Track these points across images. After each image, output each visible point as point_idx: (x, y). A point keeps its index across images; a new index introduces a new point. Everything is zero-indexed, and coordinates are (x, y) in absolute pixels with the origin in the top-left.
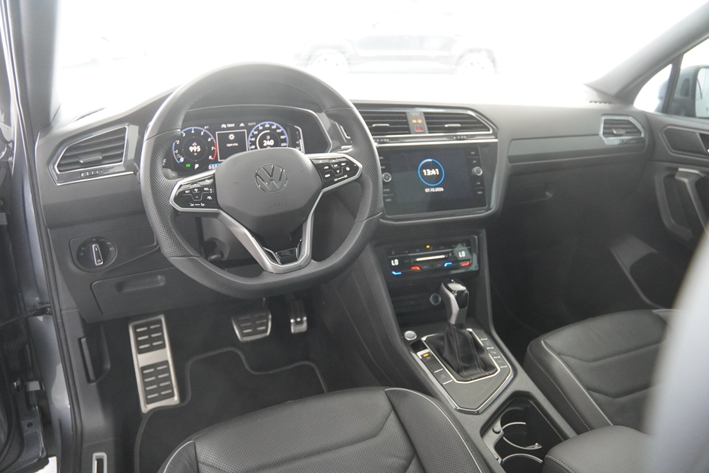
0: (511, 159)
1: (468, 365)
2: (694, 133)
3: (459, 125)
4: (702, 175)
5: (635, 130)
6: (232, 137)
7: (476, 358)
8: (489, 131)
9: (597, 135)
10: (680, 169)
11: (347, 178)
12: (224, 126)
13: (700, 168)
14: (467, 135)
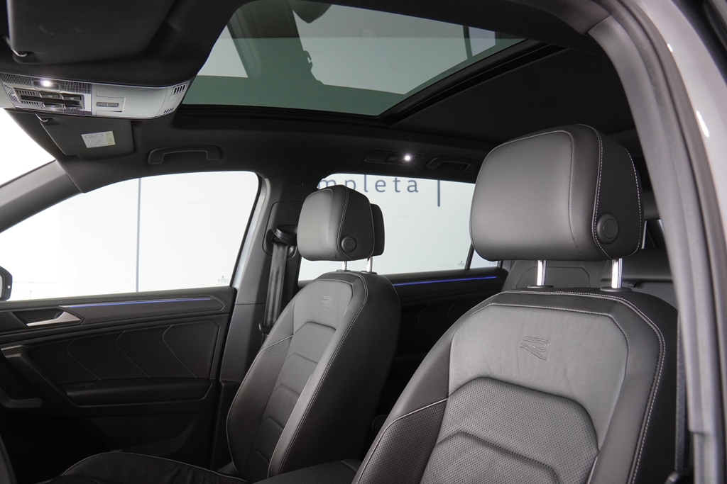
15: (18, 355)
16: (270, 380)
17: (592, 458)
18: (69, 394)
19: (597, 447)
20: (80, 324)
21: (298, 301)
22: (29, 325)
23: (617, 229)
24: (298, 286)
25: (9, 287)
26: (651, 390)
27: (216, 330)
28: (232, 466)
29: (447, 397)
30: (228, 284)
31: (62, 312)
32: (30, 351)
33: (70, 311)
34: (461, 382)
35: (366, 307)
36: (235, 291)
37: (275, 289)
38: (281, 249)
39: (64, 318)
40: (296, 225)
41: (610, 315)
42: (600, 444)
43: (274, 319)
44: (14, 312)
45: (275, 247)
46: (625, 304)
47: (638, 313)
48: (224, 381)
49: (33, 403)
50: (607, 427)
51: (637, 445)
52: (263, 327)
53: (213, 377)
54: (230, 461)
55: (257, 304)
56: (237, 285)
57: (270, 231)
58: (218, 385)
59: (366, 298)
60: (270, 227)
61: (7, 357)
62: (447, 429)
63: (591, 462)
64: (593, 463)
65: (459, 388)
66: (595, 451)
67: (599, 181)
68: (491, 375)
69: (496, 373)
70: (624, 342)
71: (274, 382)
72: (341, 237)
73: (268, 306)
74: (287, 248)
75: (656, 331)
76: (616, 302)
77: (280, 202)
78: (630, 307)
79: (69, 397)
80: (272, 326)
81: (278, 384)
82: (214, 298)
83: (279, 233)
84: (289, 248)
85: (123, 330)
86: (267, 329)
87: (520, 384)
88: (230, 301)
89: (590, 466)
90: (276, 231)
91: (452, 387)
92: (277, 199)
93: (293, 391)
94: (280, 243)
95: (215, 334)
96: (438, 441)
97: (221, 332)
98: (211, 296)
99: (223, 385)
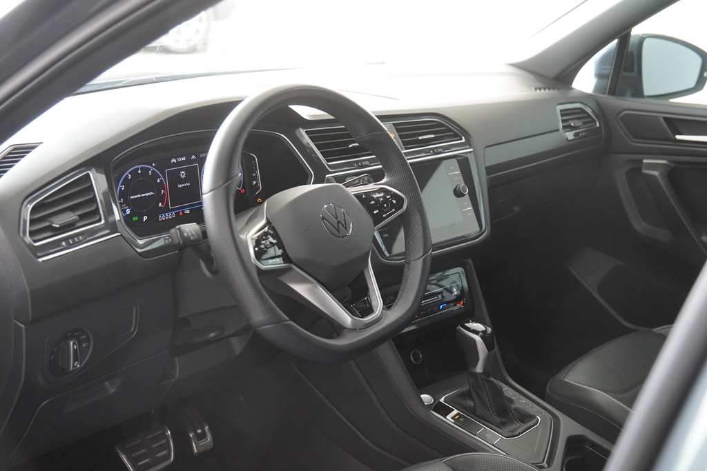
0: (490, 170)
1: (504, 420)
2: (657, 117)
3: (433, 136)
4: (672, 165)
5: (590, 120)
6: (183, 174)
7: (510, 410)
8: (461, 139)
9: (558, 130)
10: (645, 161)
11: (395, 212)
12: (174, 160)
13: (667, 157)
14: (442, 147)
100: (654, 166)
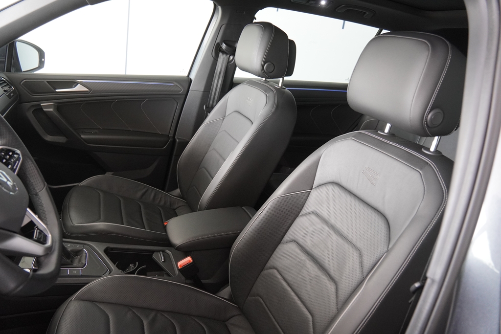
10: (42, 105)
13: (54, 101)
15: (51, 110)
16: (207, 145)
17: (383, 252)
18: (82, 136)
19: (388, 247)
20: (89, 93)
21: (232, 95)
22: (57, 90)
23: (442, 119)
24: (233, 82)
25: (43, 60)
26: (427, 227)
27: (176, 105)
28: (178, 191)
29: (312, 189)
30: (187, 75)
31: (78, 84)
32: (59, 108)
33: (83, 84)
34: (322, 182)
35: (274, 114)
36: (191, 81)
37: (218, 83)
38: (224, 55)
39: (79, 88)
40: (237, 41)
41: (421, 172)
42: (390, 246)
43: (215, 104)
44: (47, 82)
45: (220, 54)
46: (433, 166)
47: (438, 175)
48: (177, 138)
49: (61, 139)
50: (396, 238)
51: (408, 256)
52: (206, 107)
53: (171, 135)
54: (177, 188)
55: (204, 91)
56: (192, 77)
57: (218, 43)
58: (174, 140)
59: (275, 107)
60: (218, 41)
61: (44, 110)
62: (307, 208)
63: (382, 254)
64: (383, 255)
65: (320, 186)
66: (386, 250)
67: (439, 85)
68: (340, 183)
69: (344, 184)
70: (423, 192)
71: (210, 146)
72: (266, 61)
73: (211, 94)
74: (228, 56)
75: (444, 191)
76: (428, 163)
77: (227, 24)
78: (435, 170)
79: (82, 138)
80: (212, 108)
81: (211, 148)
82: (176, 84)
83: (224, 46)
84: (230, 56)
85: (116, 99)
86: (210, 109)
87: (356, 194)
88: (187, 88)
89: (381, 256)
90: (222, 44)
91: (315, 184)
92: (225, 22)
93: (221, 156)
94: (223, 52)
95: (175, 108)
96: (300, 214)
97: (179, 107)
98: (175, 83)
99: (177, 140)
100: (48, 107)
